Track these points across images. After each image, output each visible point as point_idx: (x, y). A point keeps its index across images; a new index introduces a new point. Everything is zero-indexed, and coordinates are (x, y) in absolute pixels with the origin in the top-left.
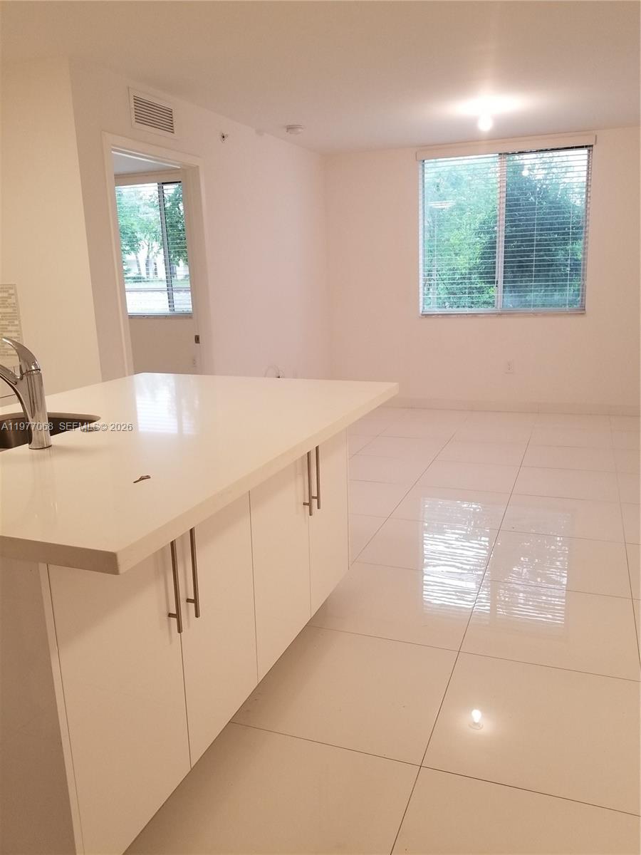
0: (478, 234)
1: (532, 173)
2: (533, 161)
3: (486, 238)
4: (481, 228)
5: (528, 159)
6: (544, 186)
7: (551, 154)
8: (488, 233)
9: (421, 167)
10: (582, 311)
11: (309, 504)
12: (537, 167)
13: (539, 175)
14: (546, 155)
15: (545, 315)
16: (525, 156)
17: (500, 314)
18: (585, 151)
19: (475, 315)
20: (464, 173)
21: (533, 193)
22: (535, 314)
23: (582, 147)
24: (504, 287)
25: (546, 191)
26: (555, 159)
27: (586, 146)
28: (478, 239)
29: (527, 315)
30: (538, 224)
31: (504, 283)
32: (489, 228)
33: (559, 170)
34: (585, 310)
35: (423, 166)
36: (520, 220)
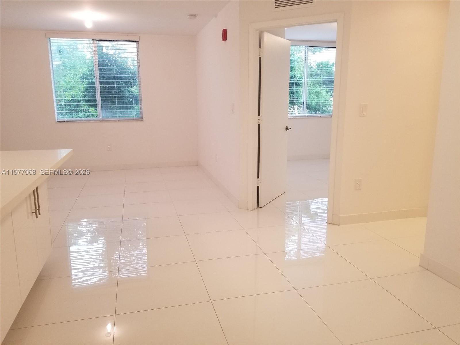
0: (82, 80)
1: (108, 51)
2: (107, 45)
3: (86, 82)
4: (83, 76)
5: (104, 44)
6: (115, 58)
7: (116, 43)
8: (88, 79)
9: (49, 42)
10: (141, 119)
11: (36, 212)
12: (109, 48)
13: (111, 52)
14: (114, 43)
15: (124, 121)
16: (103, 42)
17: (101, 121)
18: (135, 43)
19: (88, 121)
20: (66, 47)
21: (109, 61)
22: (120, 121)
23: (134, 41)
24: (102, 107)
25: (116, 61)
26: (118, 46)
27: (135, 41)
28: (82, 82)
29: (115, 121)
30: (116, 77)
31: (102, 105)
32: (88, 77)
33: (121, 51)
34: (143, 118)
35: (50, 41)
36: (104, 74)
